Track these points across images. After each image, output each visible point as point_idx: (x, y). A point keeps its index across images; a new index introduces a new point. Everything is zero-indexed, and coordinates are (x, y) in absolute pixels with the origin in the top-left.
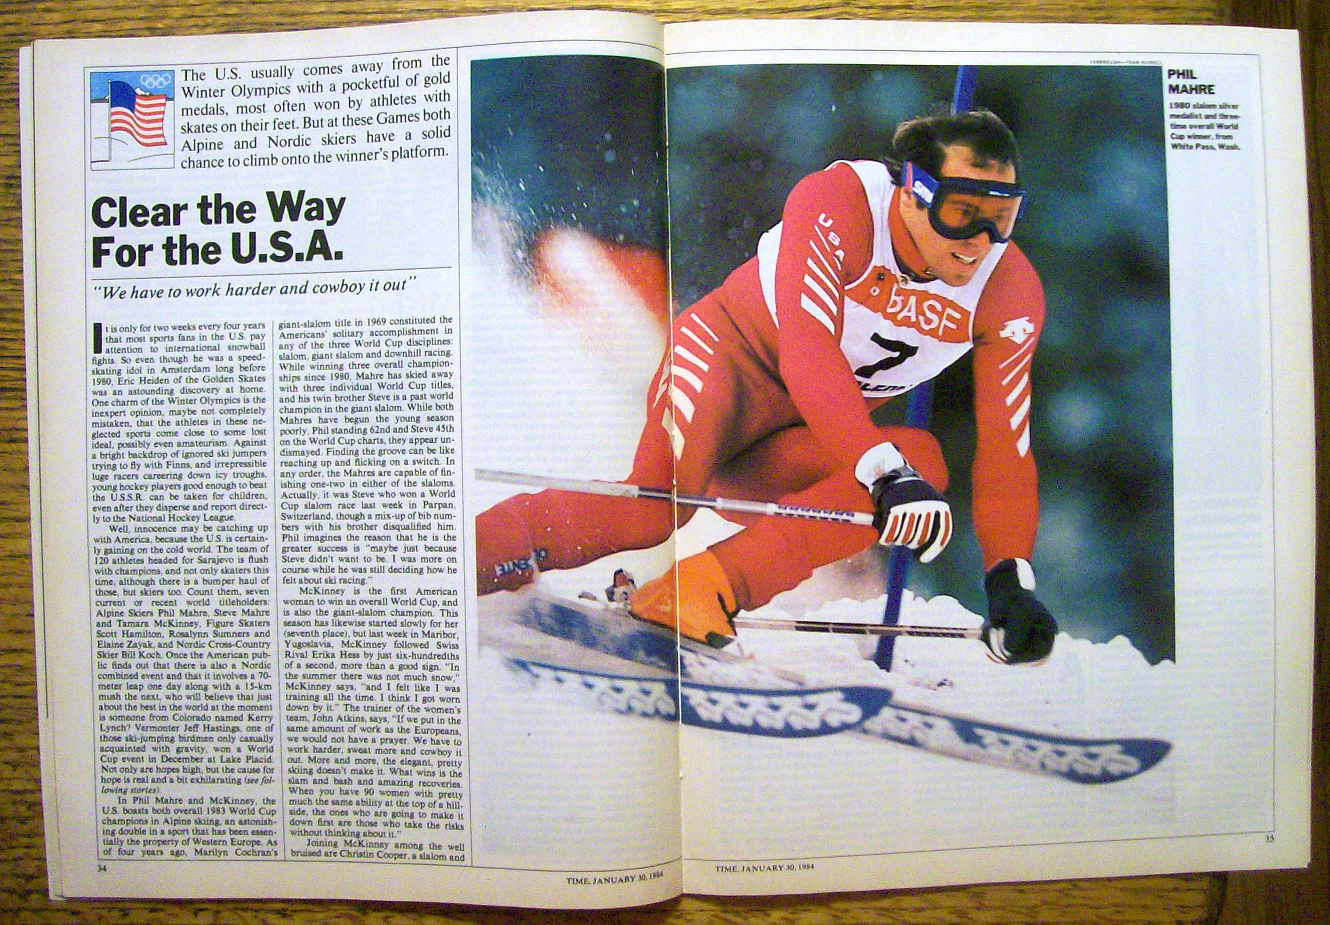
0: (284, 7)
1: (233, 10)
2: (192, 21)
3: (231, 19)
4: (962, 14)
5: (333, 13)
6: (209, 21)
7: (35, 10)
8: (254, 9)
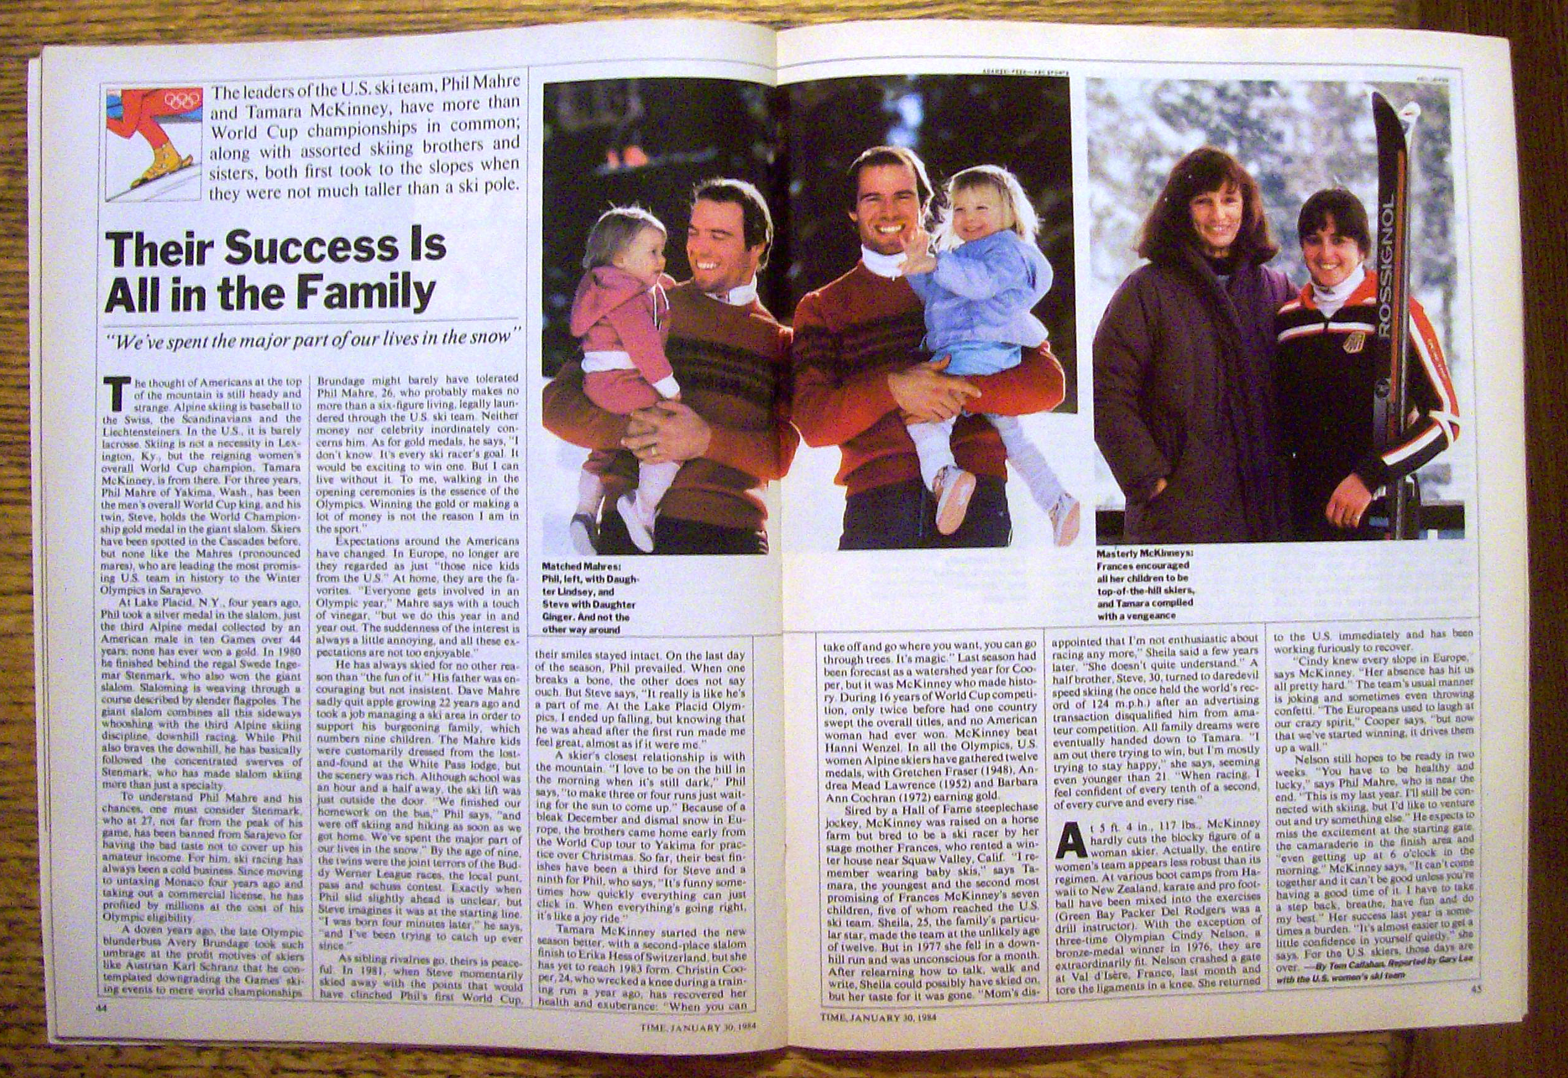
0: (314, 6)
1: (255, 9)
2: (208, 22)
3: (250, 20)
4: (1098, 11)
5: (368, 12)
6: (228, 21)
7: (29, 9)
8: (279, 8)
